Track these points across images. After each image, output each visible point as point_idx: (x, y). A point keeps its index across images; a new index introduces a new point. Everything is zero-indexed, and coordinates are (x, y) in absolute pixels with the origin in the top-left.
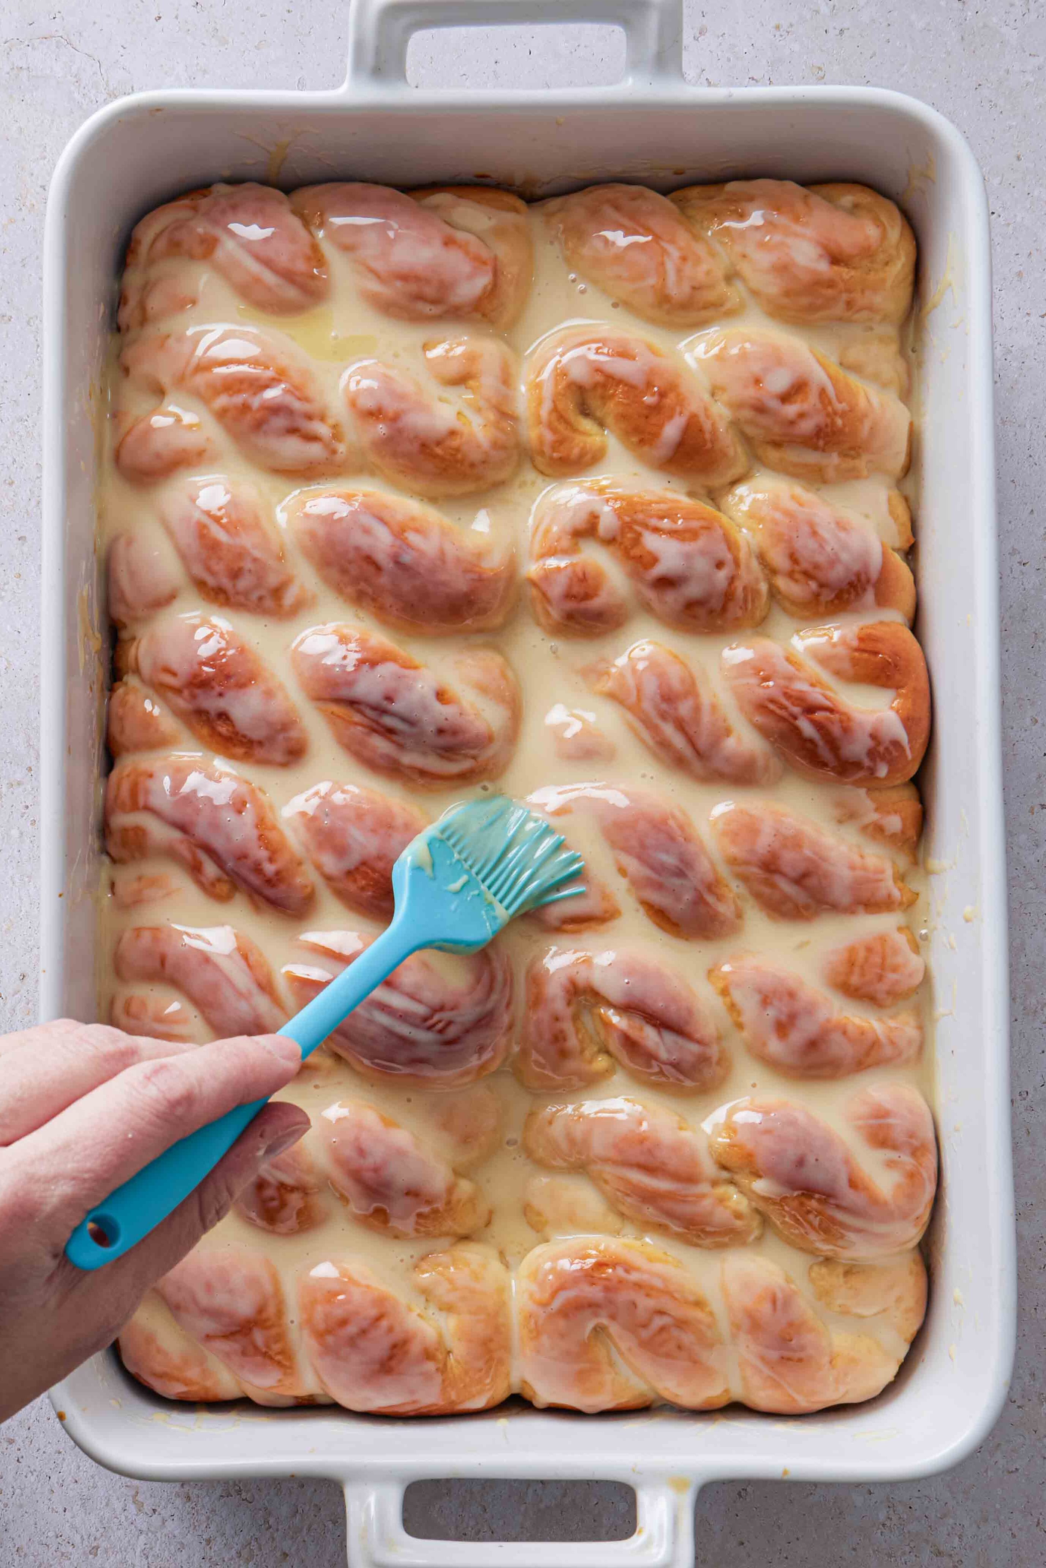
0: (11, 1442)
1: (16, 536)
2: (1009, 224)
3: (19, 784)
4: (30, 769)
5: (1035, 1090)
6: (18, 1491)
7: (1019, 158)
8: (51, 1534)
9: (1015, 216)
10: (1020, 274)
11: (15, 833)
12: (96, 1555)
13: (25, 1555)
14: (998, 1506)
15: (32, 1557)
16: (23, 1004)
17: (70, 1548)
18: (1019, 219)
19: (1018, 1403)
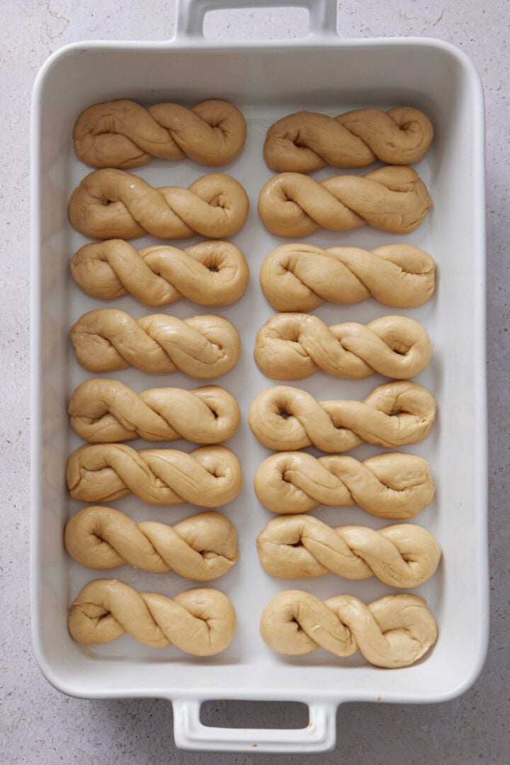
0: (26, 651)
1: (5, 222)
2: (480, 45)
3: (13, 341)
4: (18, 334)
5: (506, 466)
6: (30, 674)
7: (484, 12)
8: (46, 694)
9: (483, 41)
10: (486, 70)
11: (12, 364)
12: (68, 703)
13: (35, 704)
14: (495, 665)
15: (38, 705)
16: (21, 446)
17: (56, 700)
18: (485, 43)
19: (503, 616)
